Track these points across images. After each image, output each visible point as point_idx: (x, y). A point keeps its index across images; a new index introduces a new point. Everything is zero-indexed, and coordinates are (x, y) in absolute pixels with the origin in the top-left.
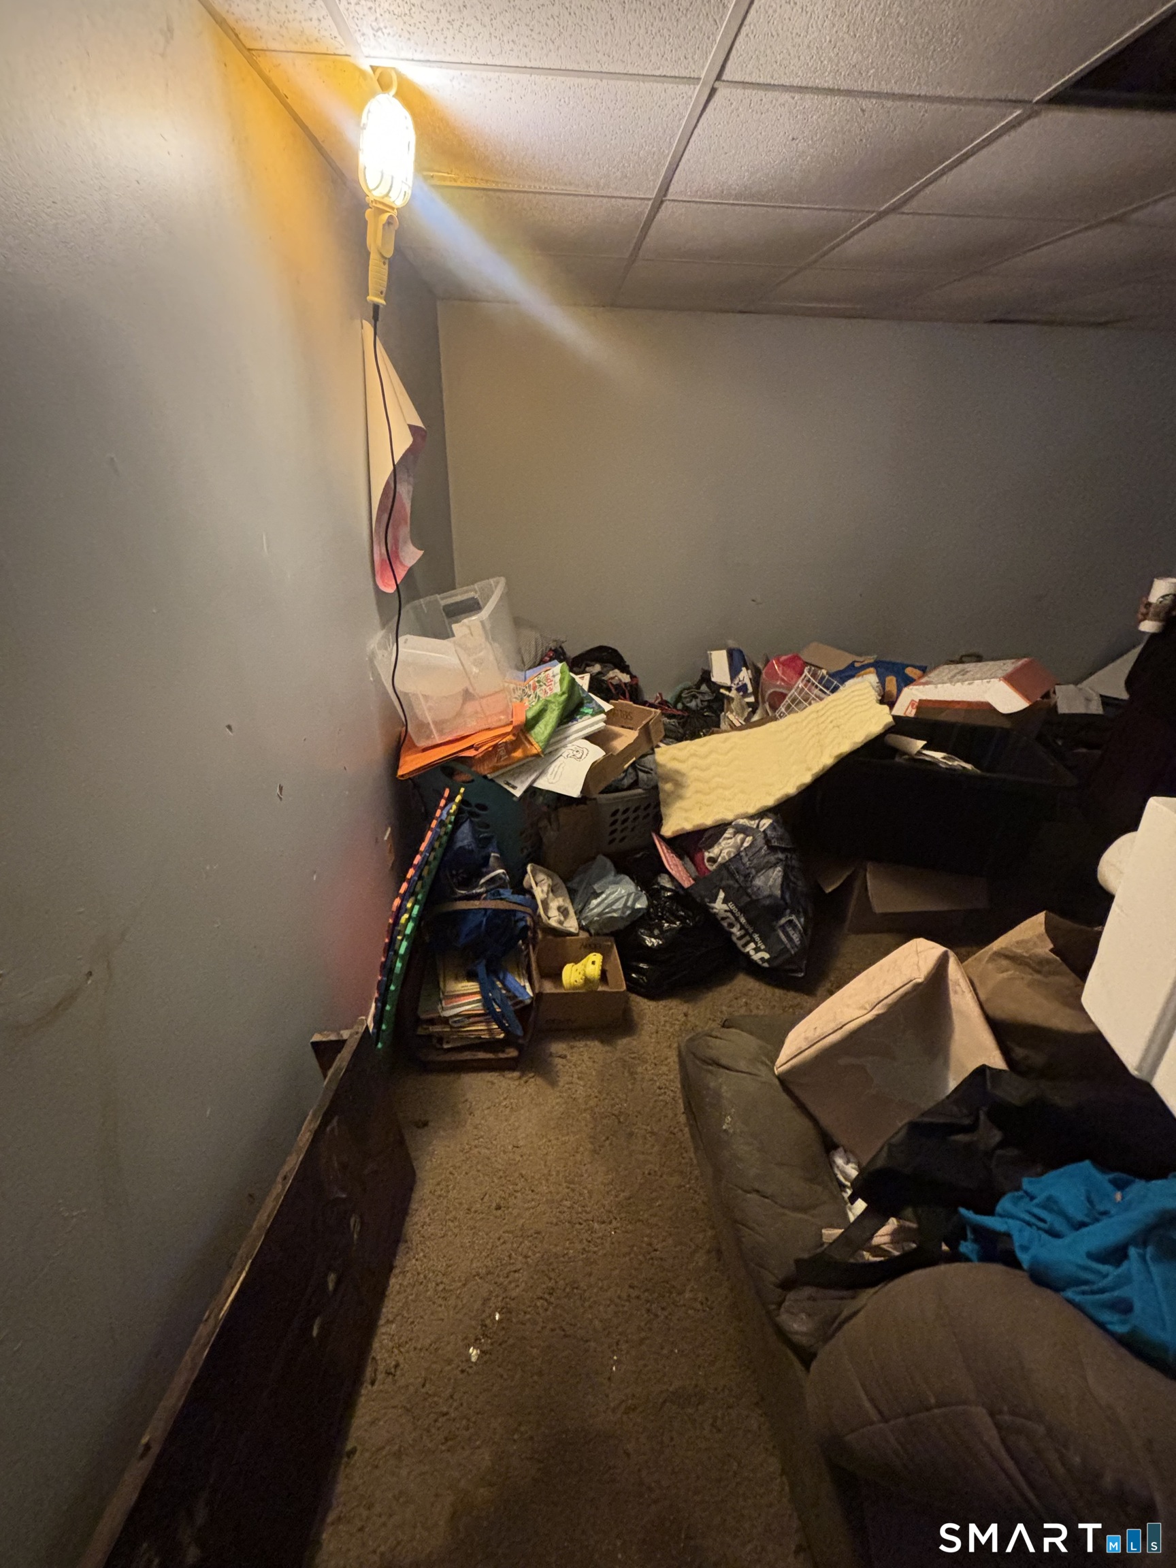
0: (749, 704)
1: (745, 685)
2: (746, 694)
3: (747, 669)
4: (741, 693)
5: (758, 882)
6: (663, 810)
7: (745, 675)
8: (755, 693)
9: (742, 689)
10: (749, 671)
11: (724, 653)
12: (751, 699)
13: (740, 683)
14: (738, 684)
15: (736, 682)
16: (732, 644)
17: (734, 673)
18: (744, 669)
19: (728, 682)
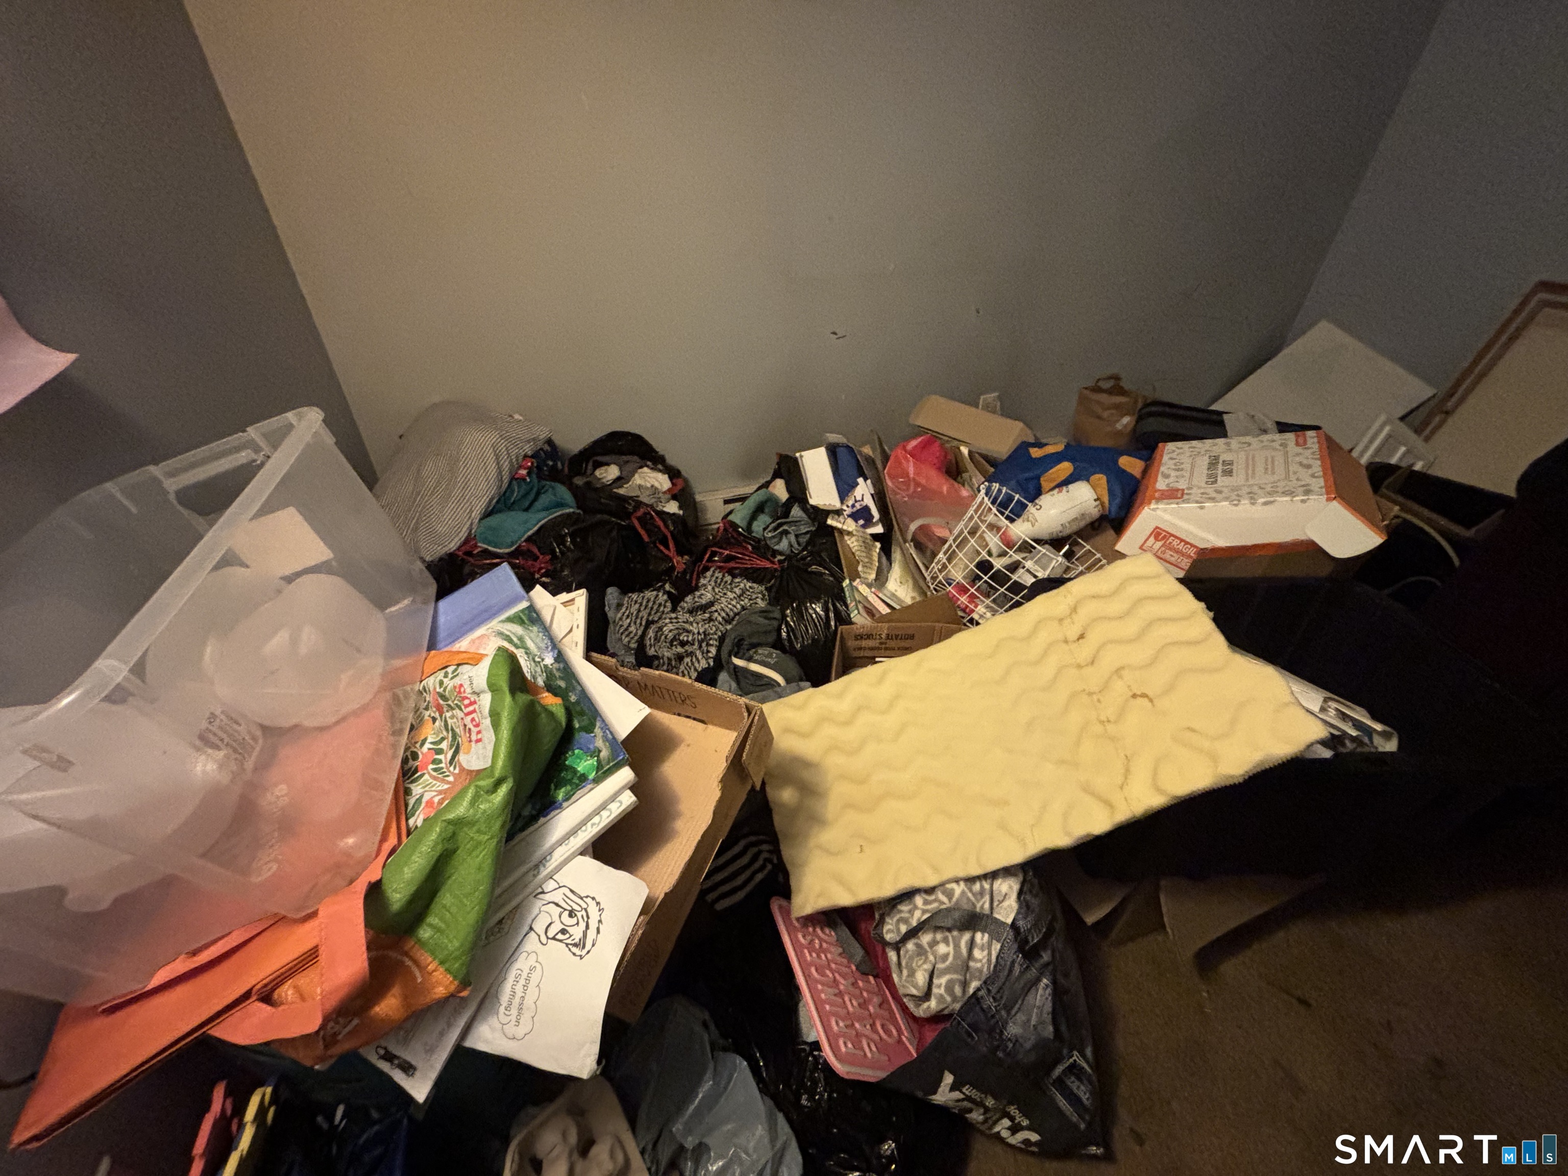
0: (875, 537)
1: (866, 509)
2: (869, 522)
3: (866, 479)
4: (861, 522)
5: (1013, 1029)
6: (787, 853)
7: (863, 491)
8: (886, 518)
9: (862, 515)
10: (869, 481)
11: (821, 453)
12: (879, 529)
13: (858, 506)
14: (853, 506)
15: (850, 503)
16: (834, 438)
17: (845, 488)
18: (860, 480)
19: (837, 504)
